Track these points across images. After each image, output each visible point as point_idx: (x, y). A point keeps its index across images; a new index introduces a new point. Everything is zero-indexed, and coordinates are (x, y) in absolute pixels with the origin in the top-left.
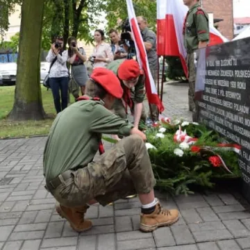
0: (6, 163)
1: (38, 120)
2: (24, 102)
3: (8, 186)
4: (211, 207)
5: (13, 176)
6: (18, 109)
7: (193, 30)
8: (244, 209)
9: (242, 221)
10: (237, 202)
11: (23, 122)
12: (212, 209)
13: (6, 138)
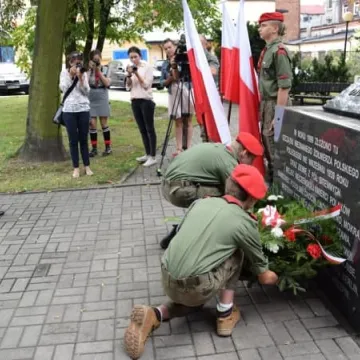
0: (35, 239)
1: (57, 161)
2: (40, 137)
3: (46, 279)
4: (299, 318)
5: (49, 261)
6: (31, 146)
7: (273, 73)
8: (337, 323)
9: (337, 340)
10: (328, 313)
11: (38, 164)
12: (302, 322)
13: (23, 192)
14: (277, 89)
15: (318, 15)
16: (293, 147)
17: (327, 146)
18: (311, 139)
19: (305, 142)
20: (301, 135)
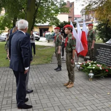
14: (92, 40)
15: (79, 18)
16: (100, 51)
17: (109, 50)
18: (105, 49)
19: (104, 50)
20: (102, 48)
